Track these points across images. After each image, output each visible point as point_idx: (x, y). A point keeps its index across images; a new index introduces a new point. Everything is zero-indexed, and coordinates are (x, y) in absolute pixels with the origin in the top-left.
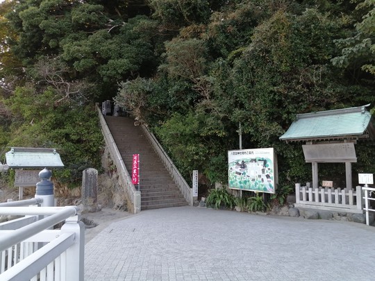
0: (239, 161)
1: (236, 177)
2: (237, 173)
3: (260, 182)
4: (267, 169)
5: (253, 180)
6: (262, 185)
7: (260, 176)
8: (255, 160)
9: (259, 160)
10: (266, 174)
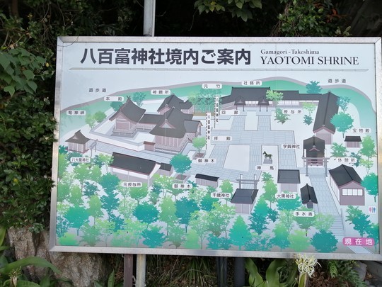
0: (143, 94)
1: (110, 183)
2: (120, 160)
3: (287, 205)
4: (338, 138)
5: (244, 197)
6: (305, 223)
7: (288, 176)
8: (258, 95)
9: (291, 95)
10: (334, 164)
